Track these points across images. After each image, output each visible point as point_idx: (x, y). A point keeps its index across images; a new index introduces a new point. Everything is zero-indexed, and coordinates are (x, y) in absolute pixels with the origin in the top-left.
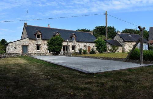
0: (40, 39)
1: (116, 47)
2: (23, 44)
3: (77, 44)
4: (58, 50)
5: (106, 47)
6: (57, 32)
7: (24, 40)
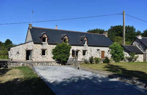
0: (46, 42)
1: (136, 55)
2: (27, 48)
3: (88, 48)
4: (65, 59)
5: (123, 55)
6: (65, 34)
7: (28, 44)
